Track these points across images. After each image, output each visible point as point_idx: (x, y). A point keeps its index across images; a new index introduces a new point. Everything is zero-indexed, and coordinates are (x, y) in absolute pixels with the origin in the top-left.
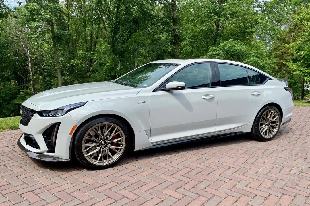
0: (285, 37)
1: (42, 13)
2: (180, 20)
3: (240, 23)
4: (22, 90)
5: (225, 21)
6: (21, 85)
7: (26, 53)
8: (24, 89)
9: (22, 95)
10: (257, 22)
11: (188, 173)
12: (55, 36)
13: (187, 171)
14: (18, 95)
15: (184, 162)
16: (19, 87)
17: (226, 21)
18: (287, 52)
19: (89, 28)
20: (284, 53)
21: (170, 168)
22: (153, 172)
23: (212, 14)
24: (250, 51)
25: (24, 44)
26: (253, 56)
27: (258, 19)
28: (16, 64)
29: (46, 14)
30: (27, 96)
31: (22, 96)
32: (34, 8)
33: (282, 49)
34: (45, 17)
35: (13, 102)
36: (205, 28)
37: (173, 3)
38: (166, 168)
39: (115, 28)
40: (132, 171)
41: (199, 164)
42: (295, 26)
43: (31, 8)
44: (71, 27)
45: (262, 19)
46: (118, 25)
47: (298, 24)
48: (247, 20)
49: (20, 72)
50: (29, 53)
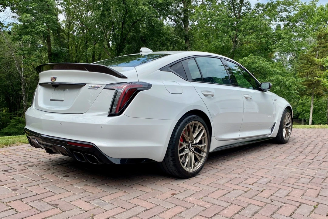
0: (309, 56)
1: (37, 25)
2: (193, 37)
3: (262, 38)
4: (14, 118)
5: (243, 36)
6: (13, 113)
7: (19, 75)
8: (16, 116)
9: (13, 122)
10: (280, 37)
11: (238, 213)
12: (51, 53)
13: (237, 211)
14: (9, 123)
15: (226, 196)
16: (11, 115)
17: (245, 37)
18: (312, 72)
19: (91, 47)
20: (309, 74)
21: (208, 206)
22: (181, 213)
23: (230, 29)
24: (274, 68)
25: (18, 66)
26: (278, 73)
27: (282, 33)
28: (8, 89)
29: (41, 27)
30: (18, 124)
31: (13, 124)
32: (27, 19)
33: (306, 70)
34: (40, 30)
35: (2, 131)
36: (220, 44)
37: (185, 19)
38: (201, 206)
39: (120, 46)
40: (147, 210)
41: (251, 198)
42: (320, 45)
43: (24, 19)
44: (71, 47)
45: (286, 33)
46: (124, 42)
47: (323, 42)
48: (269, 35)
49: (13, 98)
50: (23, 75)
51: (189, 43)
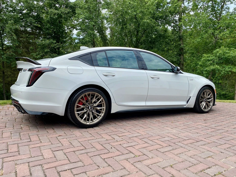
51: (183, 41)
